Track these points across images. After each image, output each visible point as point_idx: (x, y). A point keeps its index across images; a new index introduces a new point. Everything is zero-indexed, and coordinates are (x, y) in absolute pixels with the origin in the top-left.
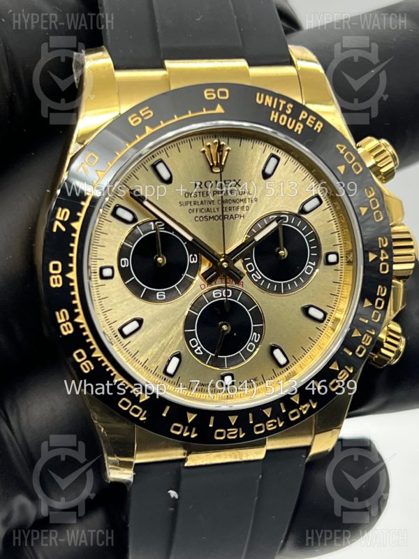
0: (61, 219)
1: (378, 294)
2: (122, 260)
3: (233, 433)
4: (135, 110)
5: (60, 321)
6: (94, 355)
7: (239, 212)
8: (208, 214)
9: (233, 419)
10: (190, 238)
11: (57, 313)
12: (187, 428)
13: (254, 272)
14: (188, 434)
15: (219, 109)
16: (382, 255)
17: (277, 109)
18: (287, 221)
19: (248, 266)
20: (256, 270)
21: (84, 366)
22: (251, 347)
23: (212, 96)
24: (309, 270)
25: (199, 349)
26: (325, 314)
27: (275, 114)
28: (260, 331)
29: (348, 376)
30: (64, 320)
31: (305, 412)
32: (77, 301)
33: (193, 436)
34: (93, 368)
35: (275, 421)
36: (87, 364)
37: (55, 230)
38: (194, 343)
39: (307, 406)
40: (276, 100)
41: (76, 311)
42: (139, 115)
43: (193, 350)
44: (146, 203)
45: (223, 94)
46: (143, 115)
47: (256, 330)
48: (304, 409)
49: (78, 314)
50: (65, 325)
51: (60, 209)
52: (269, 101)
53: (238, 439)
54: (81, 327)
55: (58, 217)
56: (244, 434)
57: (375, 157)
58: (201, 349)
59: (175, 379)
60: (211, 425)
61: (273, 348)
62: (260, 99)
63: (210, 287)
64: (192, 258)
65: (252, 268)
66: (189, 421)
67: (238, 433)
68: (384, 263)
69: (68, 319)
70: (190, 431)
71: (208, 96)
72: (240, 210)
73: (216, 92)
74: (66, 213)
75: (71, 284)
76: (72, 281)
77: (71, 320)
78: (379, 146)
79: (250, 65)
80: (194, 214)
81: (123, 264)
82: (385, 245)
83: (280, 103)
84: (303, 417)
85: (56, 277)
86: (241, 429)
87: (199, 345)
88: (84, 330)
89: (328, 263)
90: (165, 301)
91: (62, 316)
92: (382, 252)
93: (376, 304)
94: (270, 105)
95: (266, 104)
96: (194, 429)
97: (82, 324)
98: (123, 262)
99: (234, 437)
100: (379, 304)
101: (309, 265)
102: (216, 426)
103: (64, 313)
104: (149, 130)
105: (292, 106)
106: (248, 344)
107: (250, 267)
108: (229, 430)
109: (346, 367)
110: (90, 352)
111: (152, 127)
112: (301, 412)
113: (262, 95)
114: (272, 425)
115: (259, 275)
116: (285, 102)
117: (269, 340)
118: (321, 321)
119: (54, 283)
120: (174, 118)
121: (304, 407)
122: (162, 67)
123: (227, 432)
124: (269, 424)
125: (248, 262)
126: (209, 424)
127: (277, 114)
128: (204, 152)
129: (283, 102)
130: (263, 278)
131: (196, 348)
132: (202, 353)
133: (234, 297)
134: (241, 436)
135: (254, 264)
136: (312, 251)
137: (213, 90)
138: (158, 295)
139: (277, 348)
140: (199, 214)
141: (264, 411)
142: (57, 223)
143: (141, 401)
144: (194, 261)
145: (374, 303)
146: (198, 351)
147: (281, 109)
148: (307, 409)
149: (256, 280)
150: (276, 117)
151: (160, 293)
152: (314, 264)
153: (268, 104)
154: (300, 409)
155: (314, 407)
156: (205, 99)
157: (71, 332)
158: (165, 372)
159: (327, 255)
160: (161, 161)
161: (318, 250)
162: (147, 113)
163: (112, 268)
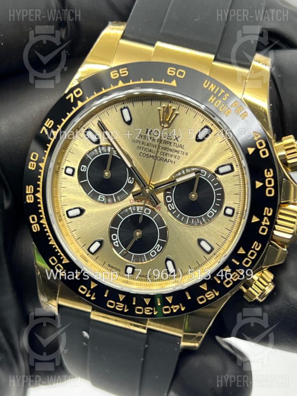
0: (47, 126)
1: (253, 247)
2: (83, 166)
3: (120, 306)
4: (117, 68)
5: (27, 192)
6: (41, 222)
7: (172, 159)
8: (150, 153)
9: (122, 297)
10: (130, 166)
11: (27, 187)
12: (89, 291)
13: (171, 203)
14: (90, 295)
15: (174, 83)
16: (264, 221)
17: (216, 95)
18: (204, 175)
19: (168, 198)
20: (172, 202)
21: (34, 227)
22: (153, 254)
23: (173, 73)
24: (211, 214)
25: (117, 242)
26: (212, 249)
27: (213, 98)
28: (163, 244)
29: (213, 297)
30: (30, 192)
31: (175, 311)
32: (40, 183)
33: (93, 298)
34: (39, 230)
35: (152, 309)
36: (37, 226)
37: (41, 132)
38: (115, 237)
39: (178, 307)
40: (218, 88)
41: (38, 189)
42: (119, 72)
43: (112, 242)
44: (107, 133)
45: (181, 73)
46: (121, 73)
47: (160, 243)
48: (175, 308)
49: (38, 191)
50: (30, 196)
51: (49, 119)
52: (212, 87)
53: (122, 312)
54: (38, 200)
55: (46, 124)
56: (128, 310)
57: (287, 150)
58: (118, 243)
59: (94, 257)
60: (106, 296)
61: (167, 259)
62: (206, 85)
63: (136, 203)
64: (130, 179)
65: (170, 200)
66: (92, 287)
67: (124, 308)
68: (265, 227)
69: (32, 192)
70: (91, 294)
71: (170, 72)
72: (173, 157)
73: (176, 72)
74: (51, 123)
75: (40, 170)
76: (41, 168)
77: (34, 194)
78: (292, 143)
79: (216, 60)
80: (141, 151)
81: (82, 169)
82: (270, 215)
83: (221, 91)
84: (172, 313)
85: (33, 163)
86: (126, 306)
87: (117, 240)
88: (39, 203)
89: (225, 214)
90: (103, 202)
91: (29, 189)
92: (265, 218)
93: (249, 254)
94: (212, 90)
95: (209, 89)
96: (94, 294)
97: (39, 198)
98: (83, 167)
99: (121, 310)
100: (252, 254)
101: (212, 211)
102: (109, 298)
103: (31, 188)
104: (121, 84)
105: (228, 95)
106: (152, 251)
107: (169, 199)
108: (117, 303)
109: (214, 290)
110: (40, 219)
111: (124, 82)
112: (172, 309)
113: (209, 83)
114: (149, 311)
115: (173, 206)
116: (224, 92)
117: (167, 253)
118: (209, 253)
119: (31, 166)
120: (140, 80)
121: (175, 307)
122: (153, 45)
123: (116, 305)
124: (147, 309)
125: (169, 195)
126: (104, 294)
127: (215, 98)
128: (159, 110)
129: (223, 91)
130: (175, 209)
131: (115, 241)
132: (118, 246)
133: (152, 215)
134: (125, 311)
135: (172, 198)
136: (217, 202)
137: (175, 69)
138: (99, 197)
139: (170, 260)
140: (143, 151)
141: (144, 299)
142: (44, 128)
143: (63, 262)
144: (130, 182)
145: (247, 252)
146: (116, 244)
147: (219, 95)
148: (177, 309)
149: (171, 209)
150: (213, 100)
151: (102, 196)
152: (216, 212)
153: (211, 89)
154: (172, 307)
155: (183, 309)
156: (167, 73)
157: (32, 202)
158: (89, 250)
159: (226, 208)
160: (127, 108)
161: (222, 203)
162: (124, 72)
163: (74, 169)
